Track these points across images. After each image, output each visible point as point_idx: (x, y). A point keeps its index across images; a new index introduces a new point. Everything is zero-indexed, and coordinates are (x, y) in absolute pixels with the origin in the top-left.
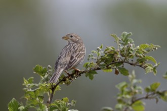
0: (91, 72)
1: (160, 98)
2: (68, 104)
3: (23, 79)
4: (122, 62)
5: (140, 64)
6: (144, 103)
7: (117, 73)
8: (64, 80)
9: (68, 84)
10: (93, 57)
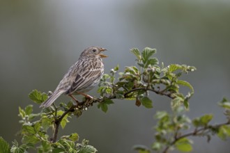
0: (105, 102)
1: (213, 134)
2: (78, 145)
3: (18, 109)
4: (144, 90)
5: (168, 93)
6: (191, 142)
7: (138, 103)
8: (72, 110)
9: (78, 115)
10: (106, 82)
